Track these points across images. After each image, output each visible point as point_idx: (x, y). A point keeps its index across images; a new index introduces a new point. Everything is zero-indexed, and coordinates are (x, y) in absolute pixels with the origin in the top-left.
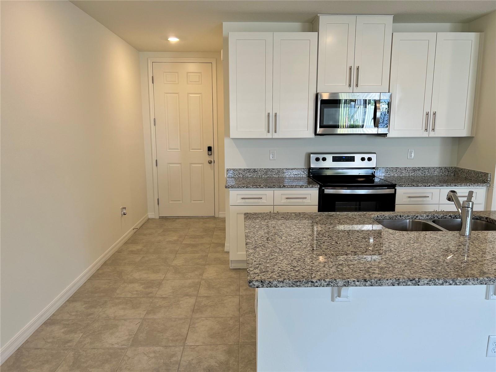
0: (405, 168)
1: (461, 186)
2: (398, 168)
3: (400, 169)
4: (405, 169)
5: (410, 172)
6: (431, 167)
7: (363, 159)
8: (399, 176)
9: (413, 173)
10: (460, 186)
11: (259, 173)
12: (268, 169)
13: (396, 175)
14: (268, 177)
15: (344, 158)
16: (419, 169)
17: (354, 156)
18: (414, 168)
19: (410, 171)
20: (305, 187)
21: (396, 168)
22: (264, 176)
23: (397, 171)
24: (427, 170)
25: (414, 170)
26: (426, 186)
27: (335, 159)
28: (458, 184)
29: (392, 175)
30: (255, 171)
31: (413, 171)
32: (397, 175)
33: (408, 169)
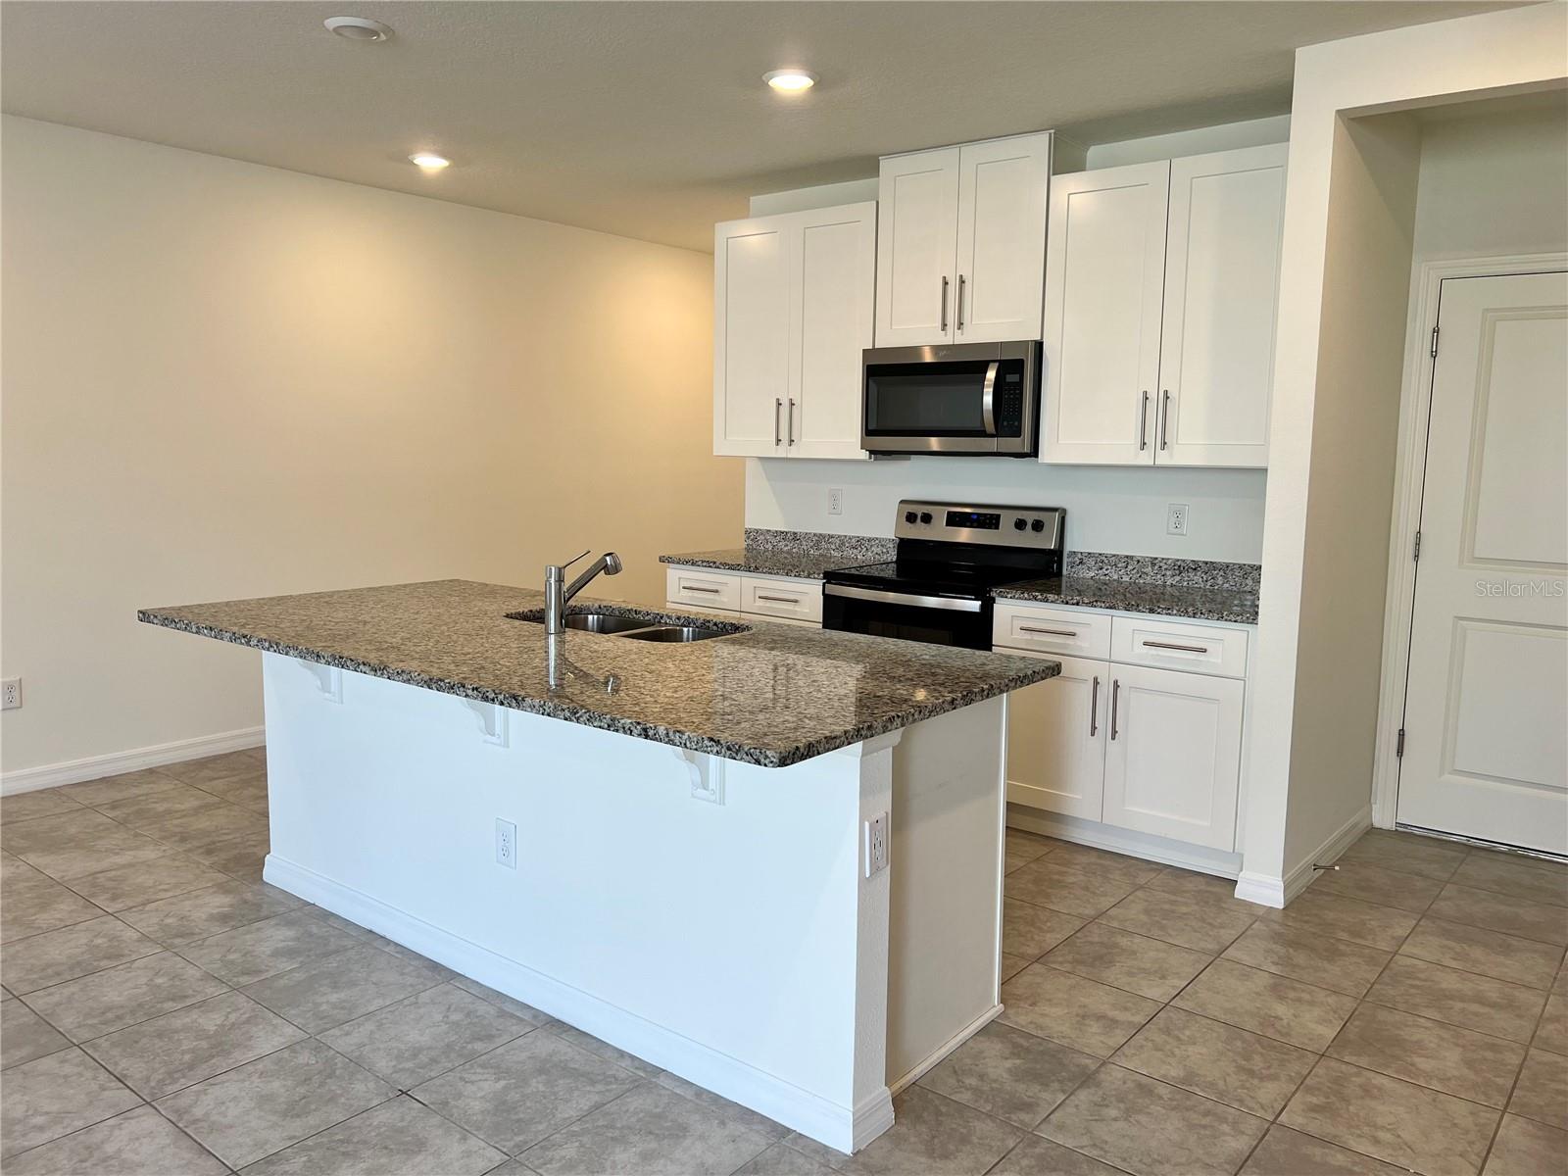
0: (1153, 561)
1: (1170, 614)
2: (1132, 557)
3: (1138, 561)
4: (1153, 565)
5: (1168, 573)
6: (1234, 564)
7: (1020, 525)
8: (1135, 582)
9: (1178, 578)
10: (1167, 614)
11: (804, 543)
12: (821, 535)
13: (1126, 579)
14: (821, 555)
15: (975, 517)
16: (1196, 566)
17: (999, 515)
18: (1179, 563)
19: (1166, 569)
20: (795, 576)
21: (1127, 557)
22: (812, 552)
23: (1130, 567)
24: (1221, 573)
25: (1181, 567)
26: (1067, 603)
27: (956, 520)
28: (1159, 607)
29: (1116, 577)
30: (795, 537)
31: (1177, 572)
32: (1128, 579)
33: (1161, 564)
